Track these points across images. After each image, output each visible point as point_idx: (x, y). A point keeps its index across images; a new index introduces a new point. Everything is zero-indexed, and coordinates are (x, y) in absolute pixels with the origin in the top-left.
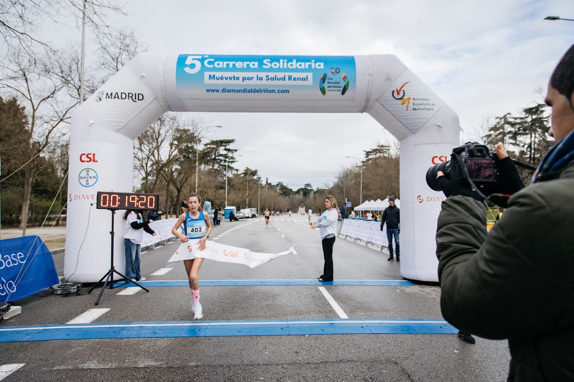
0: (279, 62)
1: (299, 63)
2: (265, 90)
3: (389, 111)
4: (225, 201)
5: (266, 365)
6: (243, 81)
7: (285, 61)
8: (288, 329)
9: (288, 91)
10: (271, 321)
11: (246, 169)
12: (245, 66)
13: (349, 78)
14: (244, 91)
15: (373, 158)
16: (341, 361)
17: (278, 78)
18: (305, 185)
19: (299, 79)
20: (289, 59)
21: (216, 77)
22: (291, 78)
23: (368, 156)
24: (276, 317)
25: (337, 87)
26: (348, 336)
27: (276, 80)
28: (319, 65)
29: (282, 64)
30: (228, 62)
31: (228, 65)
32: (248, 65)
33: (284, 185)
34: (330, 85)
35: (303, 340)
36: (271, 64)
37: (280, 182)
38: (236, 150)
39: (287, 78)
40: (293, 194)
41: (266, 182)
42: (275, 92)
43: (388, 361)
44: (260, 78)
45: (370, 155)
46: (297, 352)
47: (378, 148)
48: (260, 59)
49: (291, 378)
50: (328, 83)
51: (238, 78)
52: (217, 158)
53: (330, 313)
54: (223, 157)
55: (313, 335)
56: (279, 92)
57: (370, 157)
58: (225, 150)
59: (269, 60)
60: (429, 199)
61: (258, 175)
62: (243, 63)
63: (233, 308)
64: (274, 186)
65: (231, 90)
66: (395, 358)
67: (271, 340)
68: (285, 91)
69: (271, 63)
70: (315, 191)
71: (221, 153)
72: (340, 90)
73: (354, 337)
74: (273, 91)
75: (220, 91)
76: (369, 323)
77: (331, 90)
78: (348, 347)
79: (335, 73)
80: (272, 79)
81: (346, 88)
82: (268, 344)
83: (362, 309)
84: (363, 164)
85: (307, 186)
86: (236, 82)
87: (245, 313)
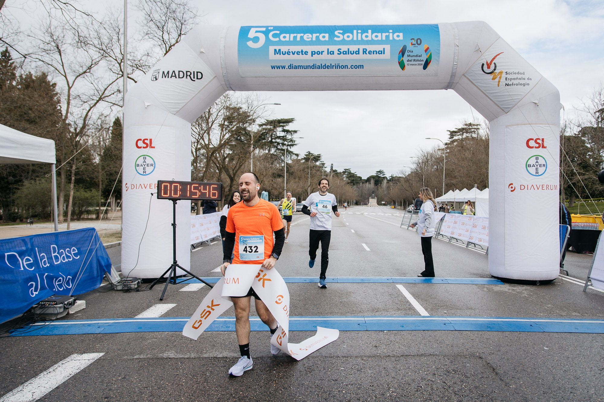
0: (353, 34)
1: (375, 34)
2: (336, 65)
3: (477, 87)
4: (284, 191)
5: (345, 357)
6: (312, 56)
7: (359, 31)
8: (365, 324)
9: (363, 66)
10: (346, 317)
11: (307, 154)
12: (314, 39)
13: (432, 50)
14: (314, 67)
15: (459, 140)
16: (422, 355)
17: (351, 51)
18: (377, 172)
19: (375, 52)
20: (364, 29)
21: (283, 52)
22: (365, 52)
23: (453, 137)
24: (353, 313)
25: (418, 60)
26: (430, 332)
27: (348, 54)
28: (398, 36)
29: (356, 35)
30: (295, 35)
31: (295, 38)
32: (317, 37)
33: (352, 172)
34: (410, 58)
35: (381, 335)
36: (343, 36)
37: (347, 168)
38: (295, 132)
39: (361, 52)
40: (363, 183)
41: (330, 168)
42: (347, 68)
43: (472, 355)
44: (331, 51)
45: (455, 135)
46: (376, 346)
47: (465, 127)
48: (330, 30)
49: (371, 369)
50: (408, 56)
51: (306, 53)
52: (274, 141)
53: (410, 310)
54: (281, 139)
55: (392, 331)
56: (352, 67)
57: (456, 138)
58: (282, 131)
59: (341, 32)
60: (523, 187)
61: (321, 160)
62: (312, 36)
63: (305, 305)
64: (340, 173)
65: (298, 66)
66: (479, 353)
67: (348, 335)
68: (359, 66)
69: (343, 34)
70: (388, 178)
71: (278, 135)
72: (422, 64)
73: (436, 333)
74: (346, 67)
75: (287, 67)
76: (452, 321)
77: (411, 65)
78: (430, 343)
79: (416, 45)
80: (345, 53)
81: (429, 62)
82: (345, 339)
83: (445, 307)
84: (446, 146)
85: (379, 173)
86: (304, 57)
87: (318, 309)
